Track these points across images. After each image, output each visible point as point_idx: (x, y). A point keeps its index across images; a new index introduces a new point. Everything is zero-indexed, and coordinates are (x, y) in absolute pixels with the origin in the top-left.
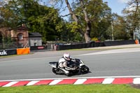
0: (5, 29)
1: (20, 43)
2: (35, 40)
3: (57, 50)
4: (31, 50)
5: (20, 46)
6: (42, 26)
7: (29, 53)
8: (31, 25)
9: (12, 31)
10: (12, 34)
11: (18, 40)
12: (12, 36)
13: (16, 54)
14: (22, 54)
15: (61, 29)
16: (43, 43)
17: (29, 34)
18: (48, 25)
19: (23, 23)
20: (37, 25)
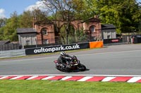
0: (77, 22)
1: (92, 35)
2: (108, 32)
3: (134, 43)
4: (104, 43)
5: (92, 39)
6: (116, 16)
7: (102, 47)
8: (104, 16)
9: (84, 24)
10: (85, 27)
11: (91, 33)
12: (84, 29)
13: (88, 47)
14: (95, 47)
15: (138, 18)
16: (117, 35)
17: (102, 26)
18: (123, 14)
19: (96, 14)
20: (110, 15)
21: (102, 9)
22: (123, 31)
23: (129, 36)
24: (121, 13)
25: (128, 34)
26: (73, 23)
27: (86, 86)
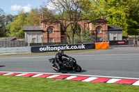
0: (83, 22)
1: (98, 36)
2: (114, 33)
4: (110, 44)
5: (98, 40)
6: (124, 18)
7: (107, 48)
8: (111, 17)
9: (90, 24)
10: (91, 27)
11: (97, 34)
12: (91, 29)
13: (94, 48)
14: (100, 48)
16: (123, 37)
17: (109, 27)
18: (131, 16)
19: (103, 15)
20: (117, 17)
21: (109, 10)
22: (129, 33)
23: (135, 38)
24: (128, 15)
25: (134, 36)
26: (79, 23)
27: (91, 86)
